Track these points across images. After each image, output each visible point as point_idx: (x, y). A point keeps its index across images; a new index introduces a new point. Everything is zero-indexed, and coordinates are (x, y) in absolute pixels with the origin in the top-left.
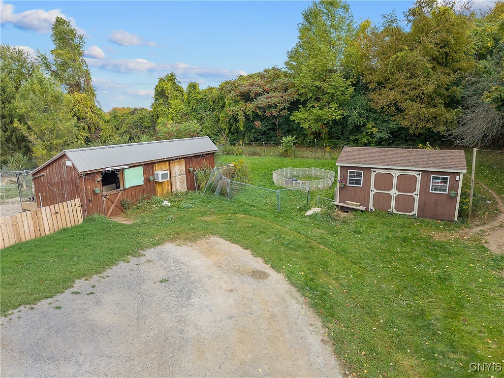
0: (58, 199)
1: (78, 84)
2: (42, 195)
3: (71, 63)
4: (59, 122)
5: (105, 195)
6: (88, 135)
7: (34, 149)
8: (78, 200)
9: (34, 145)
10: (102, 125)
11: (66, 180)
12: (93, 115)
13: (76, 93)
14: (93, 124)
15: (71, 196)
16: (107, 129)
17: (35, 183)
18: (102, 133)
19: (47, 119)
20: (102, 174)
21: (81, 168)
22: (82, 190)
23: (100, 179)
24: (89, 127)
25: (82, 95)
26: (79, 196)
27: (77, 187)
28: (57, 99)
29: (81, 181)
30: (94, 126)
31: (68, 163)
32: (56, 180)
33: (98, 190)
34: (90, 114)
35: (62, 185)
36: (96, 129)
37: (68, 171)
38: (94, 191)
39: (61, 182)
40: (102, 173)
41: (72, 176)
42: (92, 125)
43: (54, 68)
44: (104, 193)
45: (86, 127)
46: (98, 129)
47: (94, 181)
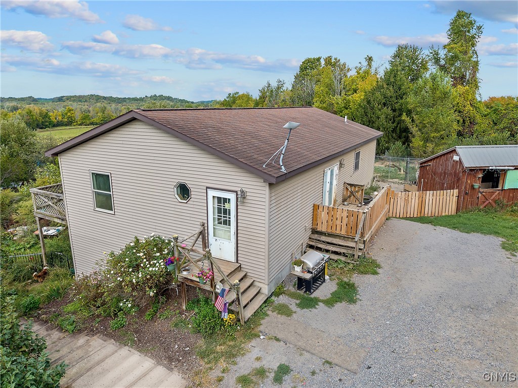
0: (438, 186)
1: (463, 77)
2: (424, 181)
3: (461, 56)
4: (441, 116)
5: (482, 191)
6: (461, 128)
7: (413, 140)
8: (456, 191)
9: (414, 136)
10: (478, 118)
11: (449, 172)
12: (472, 109)
13: (459, 86)
14: (469, 117)
15: (450, 186)
16: (483, 124)
17: (420, 170)
18: (476, 127)
19: (432, 114)
20: (484, 172)
21: (467, 164)
22: (462, 183)
23: (481, 175)
24: (464, 121)
25: (465, 88)
26: (458, 187)
27: (459, 180)
28: (446, 95)
29: (463, 175)
30: (470, 120)
31: (456, 158)
32: (440, 170)
33: (477, 185)
34: (469, 107)
35: (445, 176)
36: (470, 123)
37: (453, 164)
38: (473, 186)
39: (445, 173)
40: (484, 170)
41: (456, 169)
42: (468, 119)
43: (442, 62)
44: (481, 190)
45: (462, 121)
46: (473, 123)
47: (475, 177)
